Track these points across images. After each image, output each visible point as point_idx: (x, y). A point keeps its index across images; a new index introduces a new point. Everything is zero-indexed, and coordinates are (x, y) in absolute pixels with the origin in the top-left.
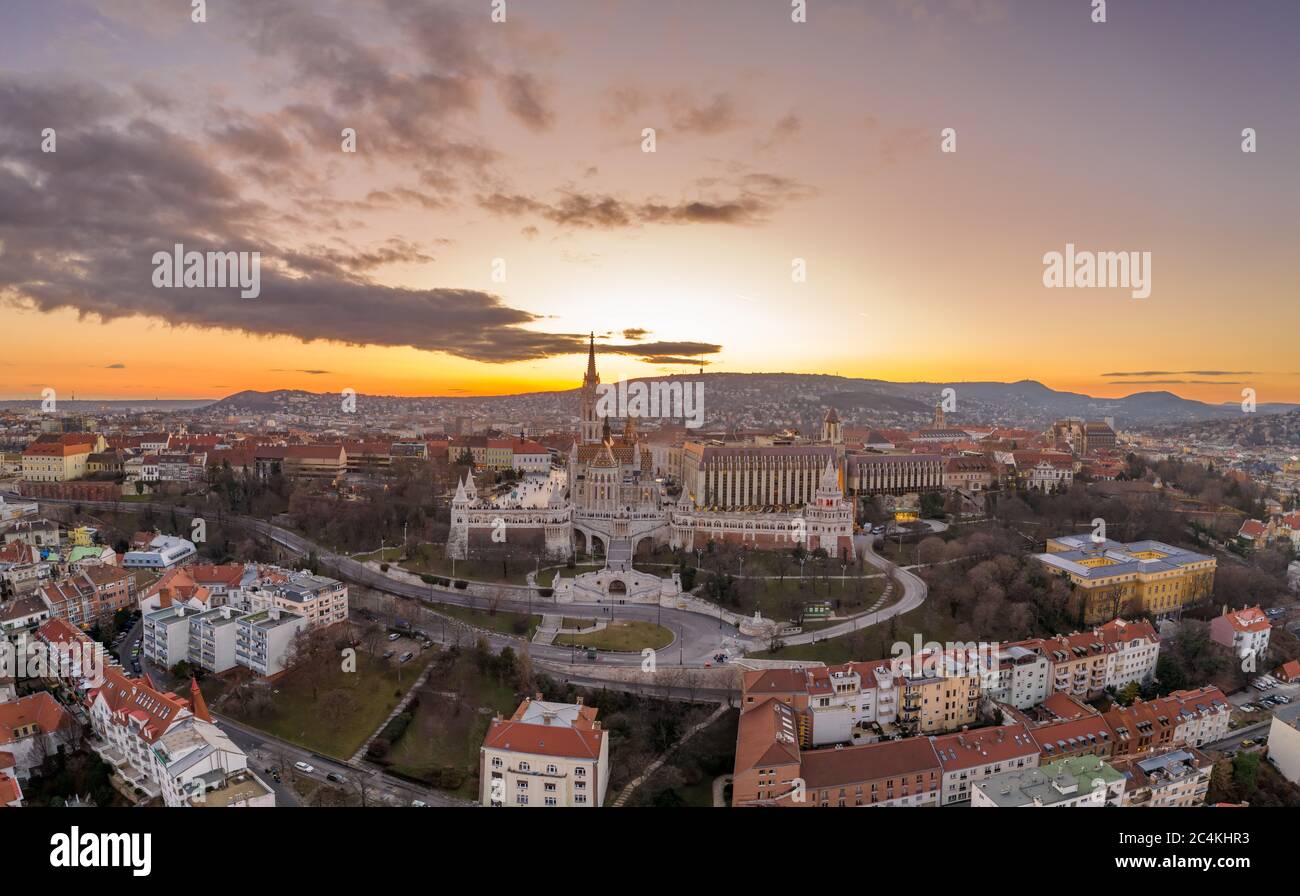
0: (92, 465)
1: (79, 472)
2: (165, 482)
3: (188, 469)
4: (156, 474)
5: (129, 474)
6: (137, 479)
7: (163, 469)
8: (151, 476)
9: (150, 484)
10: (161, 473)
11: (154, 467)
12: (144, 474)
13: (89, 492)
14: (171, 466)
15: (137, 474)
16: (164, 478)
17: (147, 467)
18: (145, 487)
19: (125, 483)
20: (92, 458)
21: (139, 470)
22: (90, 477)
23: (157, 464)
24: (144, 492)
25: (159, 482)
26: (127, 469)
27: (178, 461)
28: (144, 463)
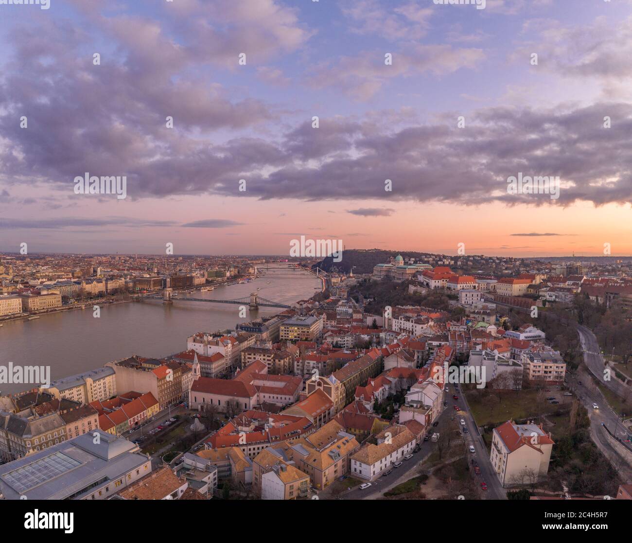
0: (529, 289)
1: (521, 293)
2: (557, 301)
3: (569, 296)
4: (554, 297)
5: (541, 296)
6: (544, 299)
7: (557, 294)
8: (551, 298)
9: (549, 302)
10: (556, 297)
11: (553, 293)
12: (548, 297)
13: (521, 303)
14: (561, 293)
15: (544, 296)
16: (557, 300)
17: (549, 293)
18: (547, 303)
19: (538, 300)
20: (530, 287)
21: (546, 294)
22: (525, 296)
23: (554, 292)
24: (546, 306)
25: (555, 301)
26: (540, 293)
27: (565, 291)
28: (549, 291)
